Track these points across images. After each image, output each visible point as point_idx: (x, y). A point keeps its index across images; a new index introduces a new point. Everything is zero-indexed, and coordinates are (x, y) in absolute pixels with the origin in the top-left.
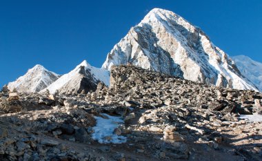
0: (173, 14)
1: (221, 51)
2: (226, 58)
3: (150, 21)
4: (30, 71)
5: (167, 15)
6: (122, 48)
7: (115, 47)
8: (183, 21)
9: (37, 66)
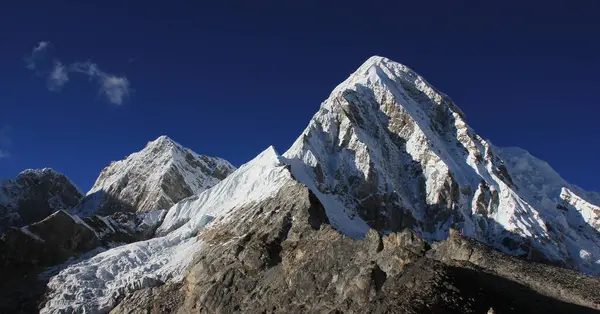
0: (406, 70)
1: (483, 142)
2: (490, 153)
3: (369, 82)
4: (152, 145)
5: (396, 70)
6: (324, 125)
7: (312, 122)
8: (423, 84)
9: (162, 138)
